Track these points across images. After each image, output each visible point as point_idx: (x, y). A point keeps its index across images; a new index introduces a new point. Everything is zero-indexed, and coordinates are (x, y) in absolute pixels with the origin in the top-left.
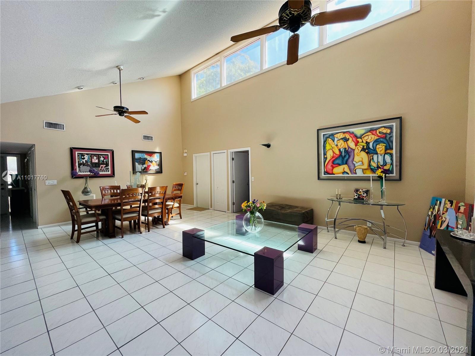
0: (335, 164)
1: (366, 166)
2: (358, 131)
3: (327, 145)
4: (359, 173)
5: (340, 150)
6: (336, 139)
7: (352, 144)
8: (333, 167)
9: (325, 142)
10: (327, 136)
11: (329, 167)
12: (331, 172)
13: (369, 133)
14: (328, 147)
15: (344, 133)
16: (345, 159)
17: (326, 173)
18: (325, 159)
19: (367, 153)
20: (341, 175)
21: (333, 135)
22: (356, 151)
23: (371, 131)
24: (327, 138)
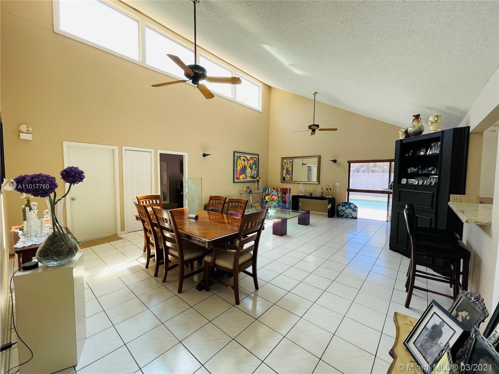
0: (240, 174)
1: (250, 176)
2: (249, 157)
3: (238, 162)
4: (248, 179)
5: (242, 165)
6: (241, 160)
7: (246, 164)
8: (240, 175)
9: (237, 160)
10: (238, 156)
11: (238, 175)
12: (239, 178)
13: (251, 159)
14: (238, 164)
15: (244, 157)
16: (244, 171)
17: (237, 178)
18: (237, 170)
19: (251, 169)
20: (242, 180)
21: (240, 156)
22: (248, 167)
23: (252, 158)
24: (238, 158)
